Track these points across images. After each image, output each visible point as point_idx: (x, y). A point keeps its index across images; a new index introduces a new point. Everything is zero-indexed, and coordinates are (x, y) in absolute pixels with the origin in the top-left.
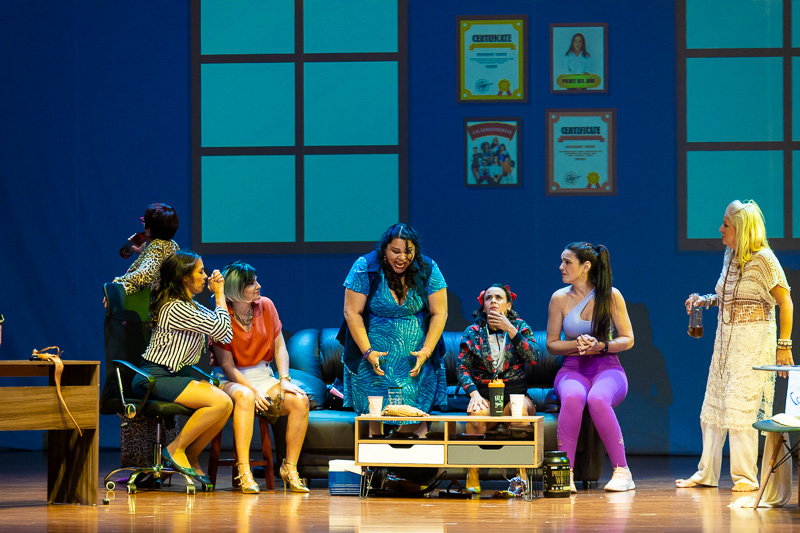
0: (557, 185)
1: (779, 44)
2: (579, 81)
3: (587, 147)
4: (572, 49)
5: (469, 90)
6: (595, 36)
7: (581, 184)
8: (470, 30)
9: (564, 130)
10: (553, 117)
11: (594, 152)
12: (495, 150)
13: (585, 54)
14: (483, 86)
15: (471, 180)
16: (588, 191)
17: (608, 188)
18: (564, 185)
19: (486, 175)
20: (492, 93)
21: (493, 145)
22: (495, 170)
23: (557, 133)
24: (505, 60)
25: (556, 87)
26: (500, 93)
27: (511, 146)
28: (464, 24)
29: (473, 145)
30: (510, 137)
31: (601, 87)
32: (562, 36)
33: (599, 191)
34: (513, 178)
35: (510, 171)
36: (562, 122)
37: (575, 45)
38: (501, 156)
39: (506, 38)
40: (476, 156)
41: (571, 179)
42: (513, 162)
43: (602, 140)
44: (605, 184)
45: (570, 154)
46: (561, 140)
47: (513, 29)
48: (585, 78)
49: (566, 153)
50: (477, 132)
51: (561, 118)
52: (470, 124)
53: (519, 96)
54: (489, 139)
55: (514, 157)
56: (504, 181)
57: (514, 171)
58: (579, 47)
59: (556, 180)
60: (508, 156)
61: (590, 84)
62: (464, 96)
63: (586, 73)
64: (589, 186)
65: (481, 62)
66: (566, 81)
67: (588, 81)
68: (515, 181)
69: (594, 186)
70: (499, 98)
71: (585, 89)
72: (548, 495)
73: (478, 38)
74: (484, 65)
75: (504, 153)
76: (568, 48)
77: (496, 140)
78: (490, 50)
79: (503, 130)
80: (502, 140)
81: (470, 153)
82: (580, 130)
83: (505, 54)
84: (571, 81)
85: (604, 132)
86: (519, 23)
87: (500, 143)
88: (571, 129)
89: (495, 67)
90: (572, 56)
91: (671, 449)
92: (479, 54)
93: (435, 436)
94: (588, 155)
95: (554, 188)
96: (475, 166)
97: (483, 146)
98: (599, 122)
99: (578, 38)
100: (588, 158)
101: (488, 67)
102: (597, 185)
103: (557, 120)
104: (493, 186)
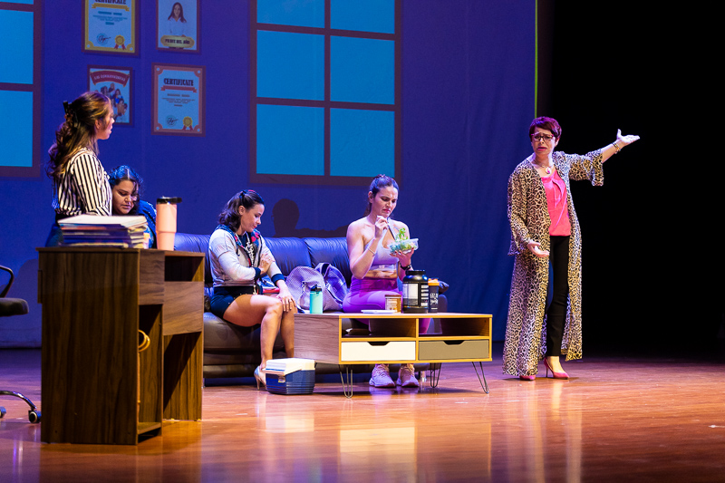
0: (160, 125)
1: (322, 26)
2: (178, 42)
3: (183, 96)
4: (172, 15)
5: (91, 44)
6: (190, 6)
7: (178, 126)
9: (166, 81)
10: (158, 69)
11: (189, 101)
12: (112, 93)
13: (183, 20)
14: (103, 39)
16: (184, 132)
17: (199, 130)
18: (166, 127)
20: (109, 47)
21: (111, 90)
23: (160, 83)
24: (121, 19)
25: (161, 45)
26: (117, 47)
27: (125, 92)
30: (124, 83)
31: (194, 47)
33: (192, 132)
35: (124, 112)
36: (164, 74)
37: (175, 12)
38: (116, 99)
39: (122, 1)
41: (171, 121)
42: (126, 105)
43: (195, 91)
44: (196, 127)
45: (171, 101)
46: (164, 89)
48: (183, 39)
49: (168, 99)
50: (98, 77)
51: (164, 71)
52: (92, 71)
53: (131, 49)
54: (108, 84)
55: (127, 100)
57: (127, 112)
58: (178, 14)
59: (159, 122)
60: (122, 99)
61: (186, 45)
62: (87, 47)
63: (183, 36)
64: (185, 127)
65: (102, 19)
66: (167, 40)
67: (185, 42)
68: (127, 121)
69: (188, 128)
70: (115, 50)
71: (182, 48)
74: (104, 22)
75: (119, 97)
76: (169, 14)
77: (113, 85)
78: (108, 10)
79: (118, 78)
80: (118, 86)
82: (179, 81)
83: (121, 14)
84: (172, 41)
85: (197, 84)
87: (116, 88)
88: (171, 80)
89: (113, 24)
90: (173, 20)
92: (100, 12)
94: (184, 101)
95: (158, 128)
97: (103, 89)
98: (192, 75)
99: (177, 7)
100: (184, 105)
101: (107, 23)
102: (191, 127)
103: (160, 72)
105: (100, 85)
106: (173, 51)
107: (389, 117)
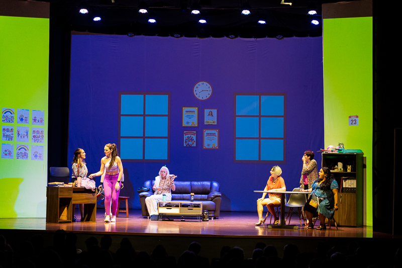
1: (258, 114)
3: (212, 138)
5: (184, 124)
6: (215, 112)
7: (211, 147)
8: (185, 109)
9: (207, 134)
10: (204, 130)
11: (214, 139)
12: (191, 138)
13: (212, 116)
14: (188, 123)
15: (185, 145)
18: (207, 147)
19: (188, 144)
20: (190, 125)
22: (190, 143)
23: (205, 134)
24: (194, 117)
25: (206, 123)
26: (192, 125)
27: (194, 137)
28: (184, 108)
29: (185, 137)
30: (194, 135)
31: (216, 124)
32: (207, 111)
34: (195, 145)
36: (206, 132)
38: (192, 140)
39: (193, 112)
40: (186, 140)
41: (208, 145)
43: (216, 136)
44: (216, 147)
45: (209, 139)
46: (206, 136)
47: (196, 109)
49: (207, 139)
50: (186, 134)
52: (185, 132)
53: (197, 125)
54: (189, 135)
55: (195, 140)
56: (192, 146)
57: (195, 143)
58: (211, 114)
61: (213, 123)
62: (183, 125)
63: (212, 120)
69: (214, 147)
72: (203, 221)
73: (187, 112)
74: (188, 118)
76: (208, 114)
78: (190, 114)
79: (192, 133)
80: (192, 136)
81: (185, 139)
82: (211, 134)
83: (193, 115)
85: (217, 134)
86: (197, 108)
88: (209, 133)
89: (191, 118)
90: (209, 116)
91: (232, 210)
92: (187, 115)
93: (177, 206)
95: (204, 147)
96: (186, 142)
98: (216, 132)
99: (211, 112)
100: (212, 140)
104: (190, 147)
105: (187, 136)
106: (209, 125)
107: (282, 141)
